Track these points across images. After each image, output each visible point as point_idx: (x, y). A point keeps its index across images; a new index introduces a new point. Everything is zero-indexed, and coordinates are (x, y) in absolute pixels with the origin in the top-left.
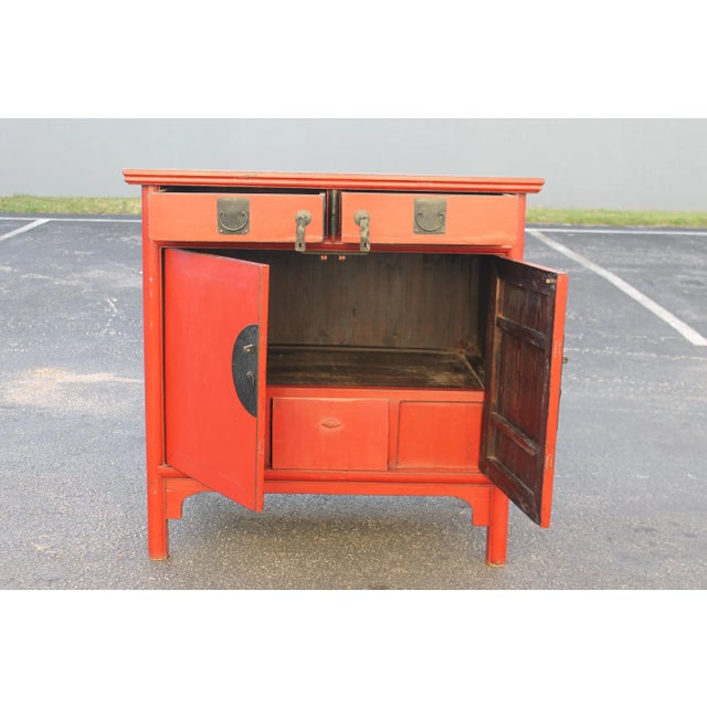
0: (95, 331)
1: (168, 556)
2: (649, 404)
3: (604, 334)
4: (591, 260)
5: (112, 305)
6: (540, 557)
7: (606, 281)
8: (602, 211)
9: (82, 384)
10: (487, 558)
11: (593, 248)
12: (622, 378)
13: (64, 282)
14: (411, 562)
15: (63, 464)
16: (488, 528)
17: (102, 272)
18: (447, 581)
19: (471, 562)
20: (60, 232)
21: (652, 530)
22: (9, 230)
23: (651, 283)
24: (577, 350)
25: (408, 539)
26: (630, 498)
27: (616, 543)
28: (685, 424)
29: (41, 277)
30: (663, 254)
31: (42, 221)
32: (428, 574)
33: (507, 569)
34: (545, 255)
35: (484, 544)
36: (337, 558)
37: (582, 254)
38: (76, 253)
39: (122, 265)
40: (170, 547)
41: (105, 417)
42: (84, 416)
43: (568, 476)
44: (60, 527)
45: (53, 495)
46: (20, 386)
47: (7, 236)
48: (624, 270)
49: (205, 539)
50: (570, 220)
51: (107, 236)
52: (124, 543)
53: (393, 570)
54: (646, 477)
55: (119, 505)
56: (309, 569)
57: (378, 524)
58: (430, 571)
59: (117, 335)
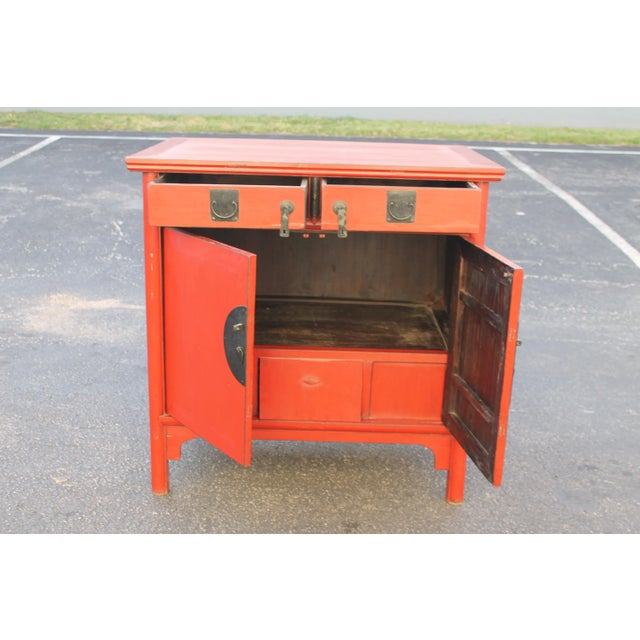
0: (103, 256)
1: (169, 491)
2: (599, 335)
3: (562, 260)
4: (554, 182)
5: (118, 228)
6: (493, 495)
7: (565, 204)
8: (567, 129)
9: (92, 310)
10: (447, 495)
11: (557, 169)
12: (575, 306)
13: (75, 204)
14: (380, 498)
15: (77, 395)
16: (449, 472)
17: (108, 193)
18: (411, 518)
19: (432, 499)
20: (70, 150)
21: (594, 468)
22: (24, 148)
23: (608, 208)
24: (536, 277)
25: (378, 475)
26: (576, 435)
27: (561, 481)
28: (632, 356)
29: (53, 198)
30: (620, 176)
31: (54, 138)
32: (395, 511)
33: (463, 507)
35: (445, 481)
36: (316, 494)
37: (545, 176)
38: (86, 172)
39: (127, 186)
40: (171, 481)
41: (113, 346)
42: (95, 344)
43: (522, 411)
44: (75, 460)
45: (68, 427)
46: (37, 312)
47: (23, 154)
48: (583, 193)
49: (201, 473)
50: (536, 139)
51: (113, 155)
52: (130, 476)
53: (365, 507)
54: (592, 412)
55: (126, 438)
56: (291, 505)
57: (352, 459)
58: (397, 508)
59: (123, 260)
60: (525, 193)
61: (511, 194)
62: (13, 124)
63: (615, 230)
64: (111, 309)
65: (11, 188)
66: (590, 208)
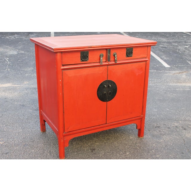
0: (4, 70)
2: (155, 87)
5: (7, 60)
6: (132, 137)
9: (3, 87)
14: (100, 141)
15: (2, 115)
17: (3, 49)
18: (110, 146)
19: (115, 140)
21: (159, 127)
26: (153, 117)
27: (151, 131)
28: (165, 93)
30: (156, 38)
36: (81, 141)
39: (8, 46)
41: (11, 98)
42: (5, 98)
44: (6, 136)
49: (45, 137)
51: (2, 37)
52: (24, 140)
53: (96, 144)
54: (157, 110)
55: (20, 128)
56: (74, 145)
58: (105, 143)
59: (10, 71)
63: (156, 55)
64: (9, 87)
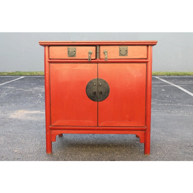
0: (35, 101)
1: (52, 153)
2: (191, 117)
3: (177, 101)
4: (173, 83)
5: (41, 95)
6: (160, 153)
7: (177, 88)
8: (176, 72)
9: (31, 114)
10: (144, 153)
11: (173, 81)
12: (183, 111)
13: (28, 90)
14: (122, 154)
15: (24, 132)
16: (145, 144)
17: (38, 88)
19: (140, 154)
20: (27, 79)
23: (190, 88)
24: (170, 104)
25: (121, 149)
26: (186, 139)
27: (182, 149)
29: (21, 89)
31: (23, 77)
33: (151, 156)
34: (160, 82)
35: (144, 150)
36: (101, 153)
37: (170, 82)
38: (31, 84)
40: (53, 151)
41: (37, 121)
42: (31, 121)
43: (168, 134)
44: (22, 146)
45: (21, 139)
46: (14, 114)
47: (13, 80)
48: (182, 85)
49: (63, 149)
50: (167, 74)
52: (39, 150)
53: (117, 156)
54: (191, 134)
55: (39, 141)
56: (92, 156)
57: (113, 145)
58: (128, 156)
59: (41, 102)
60: (165, 86)
61: (160, 86)
62: (11, 74)
64: (37, 113)
65: (9, 87)
66: (185, 89)
